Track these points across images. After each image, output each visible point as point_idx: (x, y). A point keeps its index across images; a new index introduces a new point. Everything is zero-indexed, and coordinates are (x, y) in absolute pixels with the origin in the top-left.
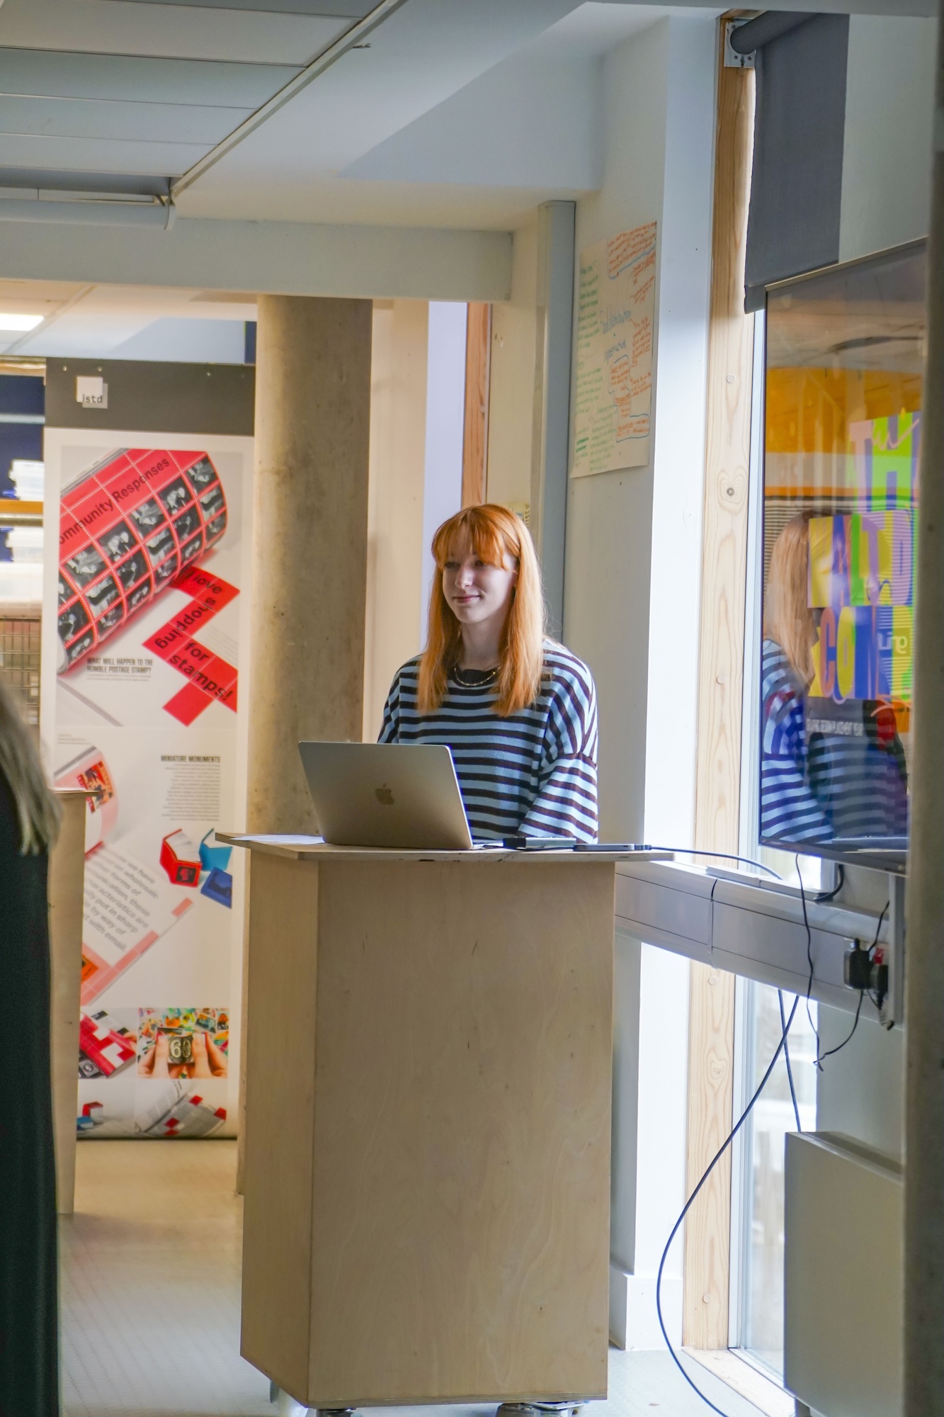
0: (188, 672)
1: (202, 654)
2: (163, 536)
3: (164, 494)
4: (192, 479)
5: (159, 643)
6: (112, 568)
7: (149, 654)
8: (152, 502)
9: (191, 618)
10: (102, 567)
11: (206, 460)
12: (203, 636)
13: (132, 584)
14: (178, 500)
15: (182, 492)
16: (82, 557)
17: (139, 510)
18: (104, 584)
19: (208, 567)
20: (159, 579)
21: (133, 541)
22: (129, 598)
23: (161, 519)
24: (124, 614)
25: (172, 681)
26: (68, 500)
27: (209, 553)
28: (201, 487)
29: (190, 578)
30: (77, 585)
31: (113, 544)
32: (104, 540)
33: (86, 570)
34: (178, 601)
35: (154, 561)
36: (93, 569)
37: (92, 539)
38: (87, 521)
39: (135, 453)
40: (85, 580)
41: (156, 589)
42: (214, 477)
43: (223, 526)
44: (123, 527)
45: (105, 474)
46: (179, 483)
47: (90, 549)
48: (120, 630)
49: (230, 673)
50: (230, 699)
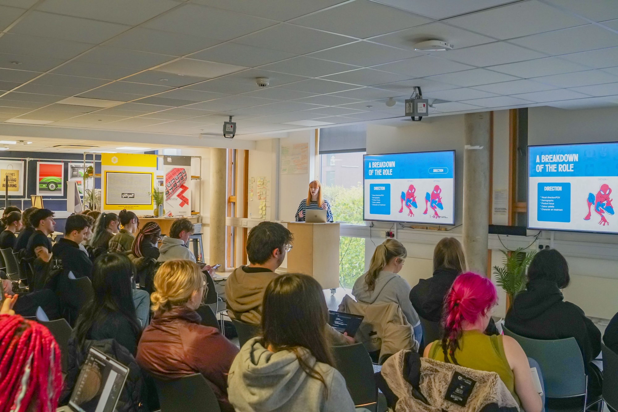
0: (182, 200)
1: (184, 197)
2: (179, 180)
3: (179, 174)
4: (183, 172)
5: (178, 196)
6: (172, 185)
7: (177, 197)
8: (177, 176)
9: (183, 192)
10: (171, 185)
11: (184, 170)
12: (184, 195)
13: (175, 187)
14: (181, 175)
15: (181, 174)
16: (168, 183)
17: (176, 177)
18: (171, 187)
19: (185, 185)
20: (178, 186)
21: (175, 181)
22: (175, 189)
23: (179, 178)
24: (174, 191)
25: (180, 201)
26: (166, 175)
27: (185, 183)
28: (184, 173)
29: (182, 186)
30: (168, 188)
31: (173, 182)
32: (171, 181)
33: (169, 185)
34: (181, 190)
35: (178, 184)
36: (170, 185)
37: (170, 181)
38: (169, 178)
39: (175, 169)
40: (169, 187)
41: (178, 188)
42: (185, 172)
43: (186, 179)
44: (174, 179)
45: (171, 172)
46: (181, 173)
47: (169, 182)
48: (173, 194)
49: (188, 200)
50: (187, 204)
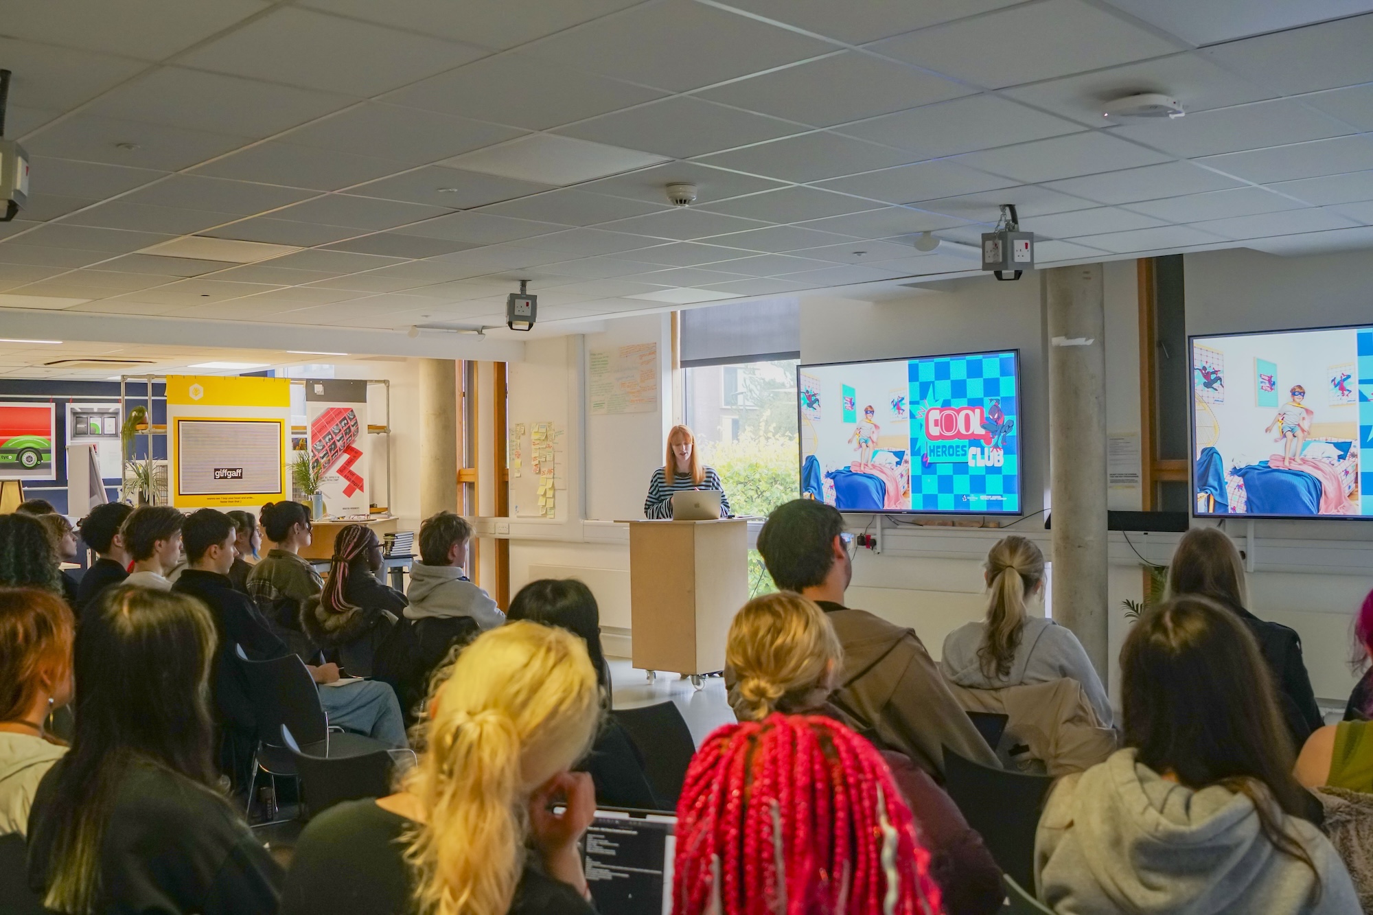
0: (349, 480)
1: (353, 474)
2: (341, 436)
3: (341, 422)
4: (349, 417)
5: (341, 471)
6: (327, 447)
7: (338, 475)
8: (337, 425)
9: (350, 462)
10: (324, 447)
11: (352, 411)
12: (353, 468)
13: (333, 452)
14: (345, 424)
15: (346, 421)
16: (318, 443)
17: (334, 428)
18: (325, 452)
19: (354, 446)
20: (340, 450)
21: (332, 438)
22: (332, 456)
23: (340, 430)
24: (330, 463)
25: (345, 483)
26: (313, 425)
27: (354, 441)
28: (351, 419)
29: (349, 449)
30: (317, 453)
31: (327, 439)
32: (324, 438)
33: (319, 448)
34: (345, 457)
35: (338, 444)
36: (321, 448)
37: (321, 438)
38: (320, 431)
39: (332, 409)
40: (319, 451)
41: (339, 453)
42: (355, 416)
43: (358, 432)
44: (329, 433)
45: (324, 416)
46: (345, 419)
47: (320, 441)
48: (330, 467)
49: (361, 480)
50: (361, 489)
